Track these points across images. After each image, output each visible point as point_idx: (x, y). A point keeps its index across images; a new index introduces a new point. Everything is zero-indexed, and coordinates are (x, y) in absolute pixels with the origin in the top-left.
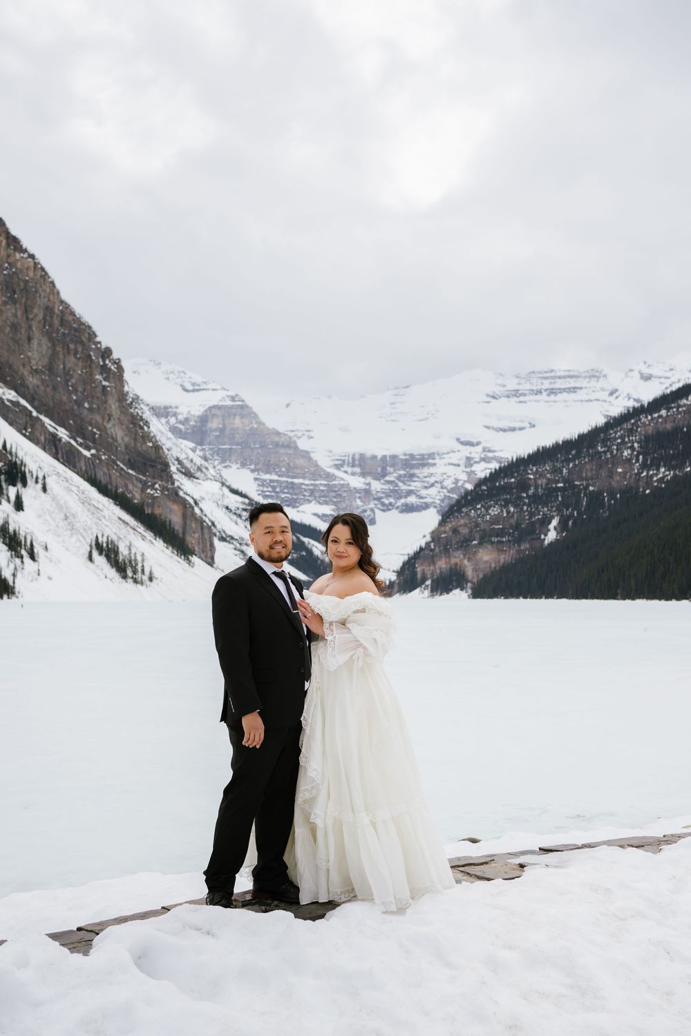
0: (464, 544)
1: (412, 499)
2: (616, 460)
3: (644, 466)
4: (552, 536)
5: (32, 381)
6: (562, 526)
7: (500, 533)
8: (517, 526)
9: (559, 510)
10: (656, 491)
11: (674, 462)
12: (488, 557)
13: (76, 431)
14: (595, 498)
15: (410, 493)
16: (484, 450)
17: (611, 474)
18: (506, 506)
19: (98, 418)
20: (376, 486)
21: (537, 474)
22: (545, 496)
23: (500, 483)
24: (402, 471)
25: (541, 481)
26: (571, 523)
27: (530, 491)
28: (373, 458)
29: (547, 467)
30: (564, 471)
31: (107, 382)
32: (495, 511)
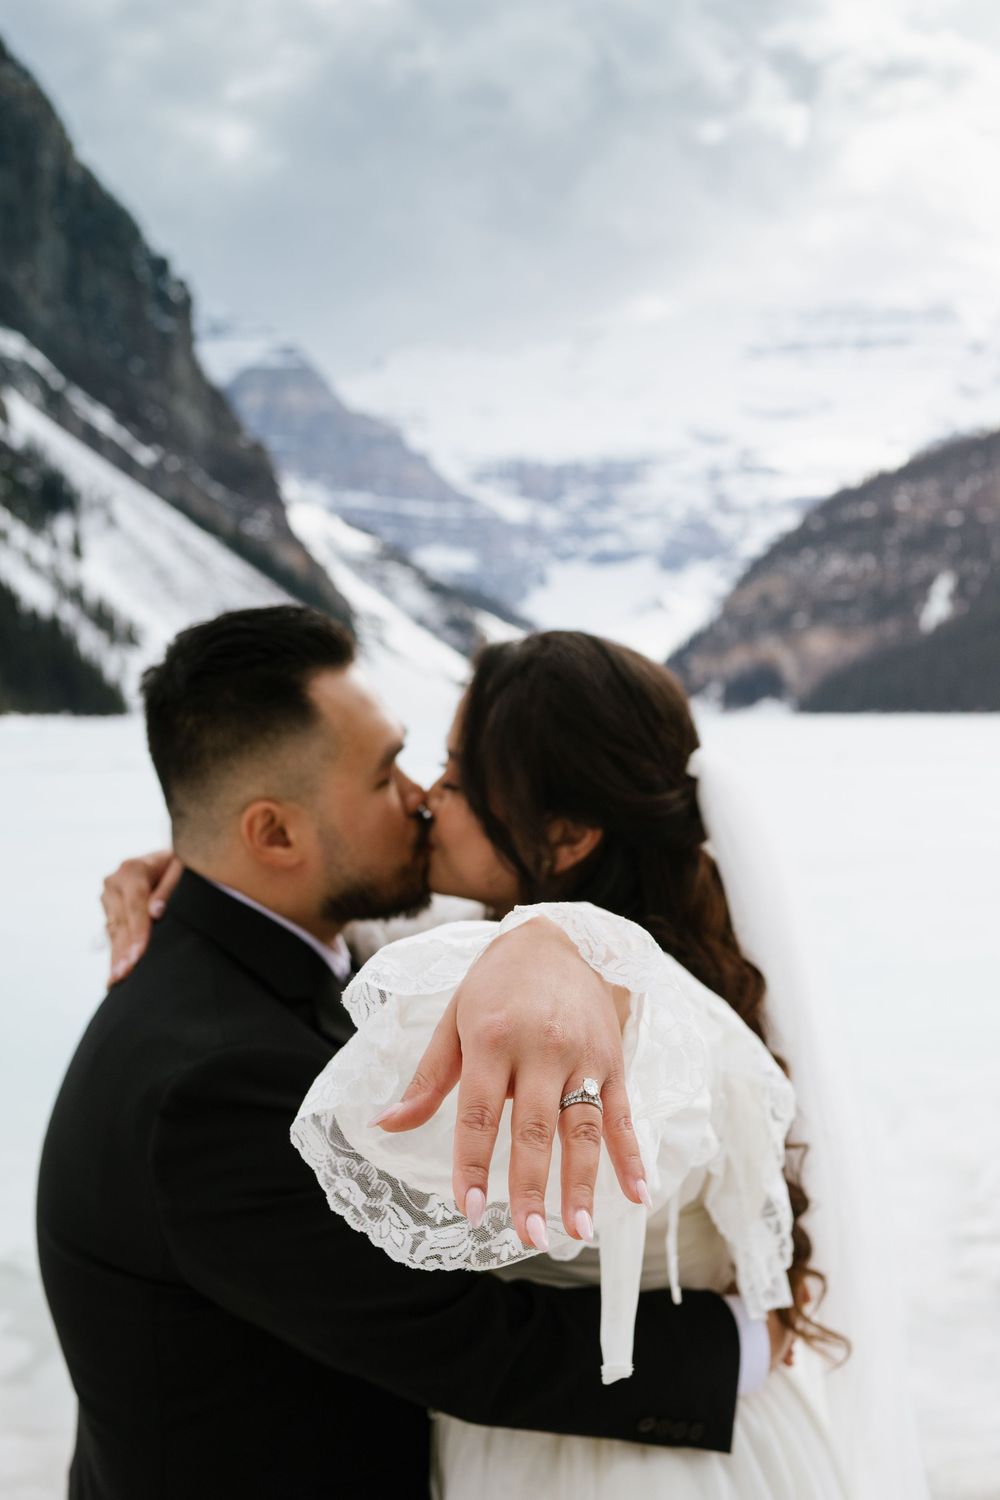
0: (781, 623)
4: (938, 608)
6: (960, 593)
7: (846, 604)
8: (876, 594)
9: (955, 561)
12: (824, 646)
13: (126, 414)
15: (602, 531)
16: (745, 454)
18: (856, 552)
19: (156, 389)
20: (550, 518)
21: (916, 500)
22: (928, 540)
23: (850, 513)
24: (590, 492)
25: (923, 514)
26: (974, 588)
27: (902, 530)
28: (540, 468)
29: (930, 487)
30: (964, 492)
31: (168, 324)
32: (837, 564)
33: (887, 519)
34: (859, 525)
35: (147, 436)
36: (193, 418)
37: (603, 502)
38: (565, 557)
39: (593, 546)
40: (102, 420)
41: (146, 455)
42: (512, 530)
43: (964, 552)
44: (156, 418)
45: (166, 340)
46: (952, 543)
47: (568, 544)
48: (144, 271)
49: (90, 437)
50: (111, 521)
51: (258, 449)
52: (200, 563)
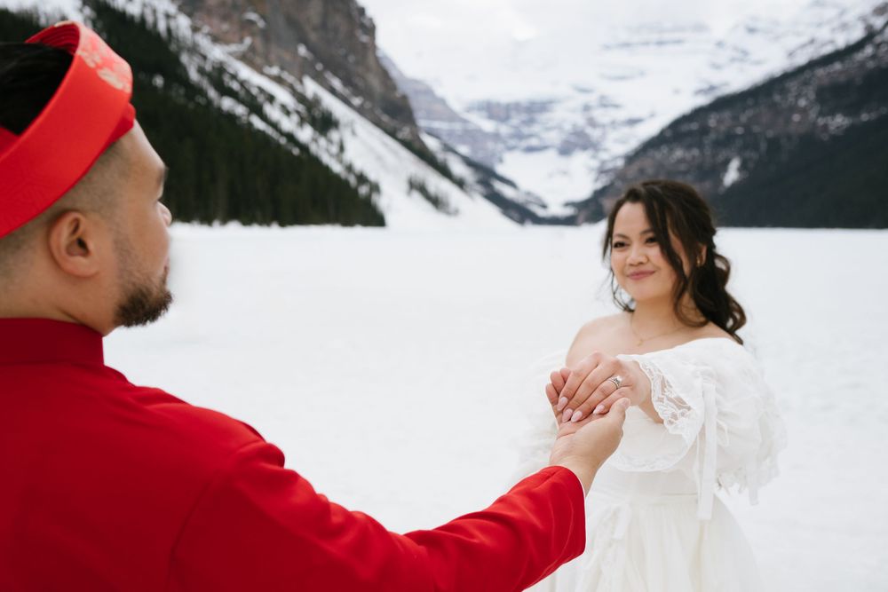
1: (534, 142)
2: (793, 109)
3: (821, 114)
5: (313, 37)
6: (742, 168)
8: (700, 167)
9: (740, 153)
10: (834, 138)
11: (851, 110)
13: (347, 82)
14: (774, 144)
15: (530, 136)
16: (602, 97)
17: (788, 121)
19: (360, 70)
20: (504, 130)
21: (719, 122)
22: (727, 141)
23: (685, 128)
24: (524, 117)
25: (723, 128)
26: (751, 165)
27: (712, 136)
28: (498, 105)
29: (727, 114)
30: (744, 118)
31: (364, 39)
32: (679, 153)
33: (705, 130)
34: (690, 133)
35: (357, 91)
36: (375, 82)
37: (531, 122)
38: (511, 149)
39: (524, 144)
40: (337, 83)
41: (357, 101)
42: (486, 135)
43: (745, 147)
44: (361, 84)
45: (364, 45)
46: (739, 143)
47: (512, 142)
48: (355, 13)
49: (333, 91)
50: (354, 133)
51: (405, 98)
52: (396, 153)
